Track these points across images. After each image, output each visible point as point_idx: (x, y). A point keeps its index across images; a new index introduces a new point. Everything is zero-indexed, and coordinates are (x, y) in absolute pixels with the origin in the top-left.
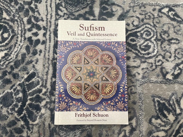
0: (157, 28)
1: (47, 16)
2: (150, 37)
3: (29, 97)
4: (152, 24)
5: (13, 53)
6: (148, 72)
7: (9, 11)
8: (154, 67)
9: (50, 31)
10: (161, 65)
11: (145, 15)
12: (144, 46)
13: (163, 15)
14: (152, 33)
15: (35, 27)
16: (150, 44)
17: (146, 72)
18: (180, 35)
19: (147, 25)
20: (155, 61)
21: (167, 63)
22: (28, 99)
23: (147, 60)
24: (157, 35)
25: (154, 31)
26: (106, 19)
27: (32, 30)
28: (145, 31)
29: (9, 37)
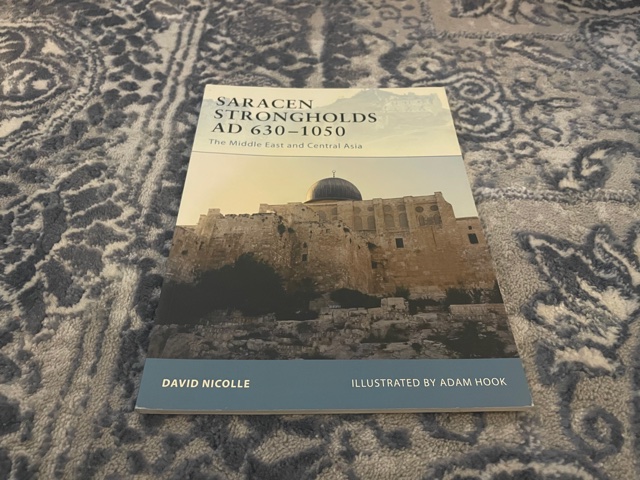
0: (497, 78)
1: (174, 53)
2: (482, 95)
3: (71, 230)
4: (481, 69)
5: (48, 122)
6: (493, 171)
7: (67, 43)
8: (511, 160)
9: (175, 79)
10: (532, 156)
11: (457, 54)
12: (466, 113)
13: (508, 53)
14: (485, 87)
15: (132, 72)
16: (484, 110)
17: (489, 170)
18: (575, 90)
19: (469, 74)
20: (511, 146)
21: (551, 150)
22: (64, 235)
23: (485, 145)
24: (501, 90)
25: (490, 84)
26: (343, 59)
27: (122, 78)
28: (464, 84)
29: (50, 89)
